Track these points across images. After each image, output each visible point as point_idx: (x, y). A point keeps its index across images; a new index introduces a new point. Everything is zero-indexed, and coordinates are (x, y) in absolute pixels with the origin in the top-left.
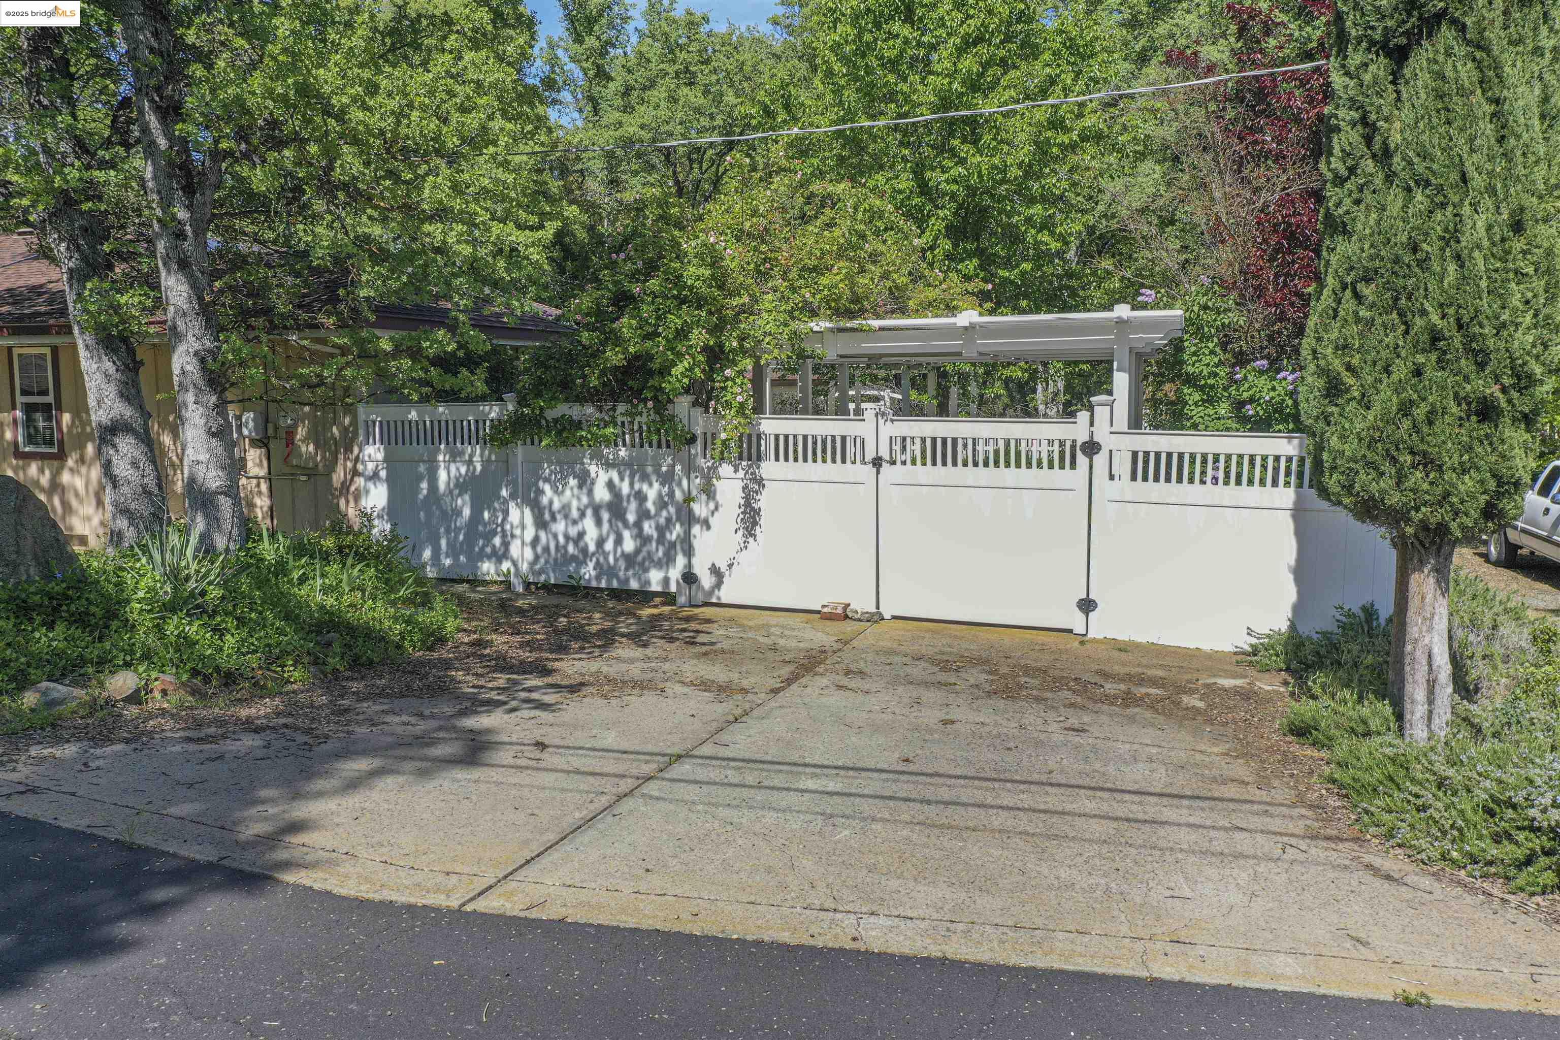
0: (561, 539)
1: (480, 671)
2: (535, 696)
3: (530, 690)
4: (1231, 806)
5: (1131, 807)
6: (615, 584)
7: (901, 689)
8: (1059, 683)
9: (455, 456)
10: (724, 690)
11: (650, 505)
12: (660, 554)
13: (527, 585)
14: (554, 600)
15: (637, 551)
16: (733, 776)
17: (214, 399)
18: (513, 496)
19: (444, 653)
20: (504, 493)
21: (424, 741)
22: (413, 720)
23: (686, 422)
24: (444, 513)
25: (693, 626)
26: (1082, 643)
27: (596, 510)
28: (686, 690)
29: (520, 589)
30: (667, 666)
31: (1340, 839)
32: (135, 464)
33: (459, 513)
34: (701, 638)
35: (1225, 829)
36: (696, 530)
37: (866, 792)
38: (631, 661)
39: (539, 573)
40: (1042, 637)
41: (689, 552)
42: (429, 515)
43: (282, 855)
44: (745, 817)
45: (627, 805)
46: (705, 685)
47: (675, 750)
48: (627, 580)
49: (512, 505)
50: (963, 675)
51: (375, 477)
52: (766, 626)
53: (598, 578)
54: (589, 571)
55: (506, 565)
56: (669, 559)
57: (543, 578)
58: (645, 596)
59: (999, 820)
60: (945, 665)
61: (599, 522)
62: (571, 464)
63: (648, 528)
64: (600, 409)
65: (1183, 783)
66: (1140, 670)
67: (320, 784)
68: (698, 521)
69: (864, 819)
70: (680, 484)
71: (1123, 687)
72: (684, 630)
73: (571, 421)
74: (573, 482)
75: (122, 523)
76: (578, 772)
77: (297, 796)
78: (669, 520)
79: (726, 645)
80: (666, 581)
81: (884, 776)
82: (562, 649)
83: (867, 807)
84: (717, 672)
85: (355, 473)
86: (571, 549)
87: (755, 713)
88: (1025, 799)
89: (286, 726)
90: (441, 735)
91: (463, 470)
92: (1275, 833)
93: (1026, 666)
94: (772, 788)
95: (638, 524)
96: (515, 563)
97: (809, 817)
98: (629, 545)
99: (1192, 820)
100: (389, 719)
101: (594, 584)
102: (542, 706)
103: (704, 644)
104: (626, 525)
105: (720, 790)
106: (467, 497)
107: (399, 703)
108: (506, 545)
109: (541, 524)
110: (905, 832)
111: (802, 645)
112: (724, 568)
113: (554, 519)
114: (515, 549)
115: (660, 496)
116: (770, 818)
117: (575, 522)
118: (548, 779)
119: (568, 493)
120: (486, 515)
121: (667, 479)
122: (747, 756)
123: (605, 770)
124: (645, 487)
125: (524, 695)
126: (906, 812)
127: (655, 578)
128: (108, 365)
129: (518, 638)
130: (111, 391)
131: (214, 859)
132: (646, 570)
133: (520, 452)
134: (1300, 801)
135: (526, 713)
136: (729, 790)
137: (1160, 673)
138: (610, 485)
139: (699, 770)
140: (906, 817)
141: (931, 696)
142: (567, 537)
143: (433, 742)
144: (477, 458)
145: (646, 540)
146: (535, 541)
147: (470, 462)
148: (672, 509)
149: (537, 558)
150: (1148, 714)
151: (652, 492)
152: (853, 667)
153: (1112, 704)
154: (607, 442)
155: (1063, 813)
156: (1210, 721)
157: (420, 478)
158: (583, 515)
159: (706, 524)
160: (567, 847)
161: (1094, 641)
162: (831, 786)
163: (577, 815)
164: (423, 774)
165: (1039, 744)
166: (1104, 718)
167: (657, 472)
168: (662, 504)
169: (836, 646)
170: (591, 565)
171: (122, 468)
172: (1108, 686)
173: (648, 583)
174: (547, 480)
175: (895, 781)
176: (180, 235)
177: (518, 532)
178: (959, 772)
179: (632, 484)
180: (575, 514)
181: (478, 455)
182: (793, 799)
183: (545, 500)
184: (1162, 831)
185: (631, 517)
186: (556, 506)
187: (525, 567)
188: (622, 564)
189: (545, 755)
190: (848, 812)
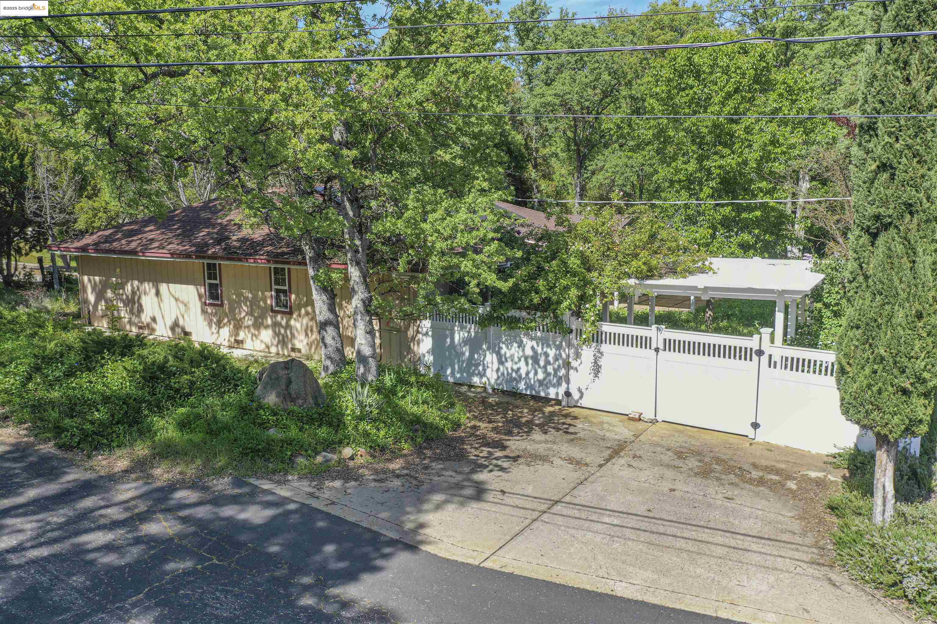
0: (510, 371)
1: (477, 446)
2: (499, 463)
3: (497, 459)
4: (783, 544)
5: (738, 542)
6: (534, 393)
7: (656, 468)
8: (729, 470)
9: (462, 328)
10: (578, 463)
11: (551, 359)
12: (555, 381)
13: (494, 389)
14: (506, 399)
15: (544, 379)
16: (576, 513)
17: (368, 318)
18: (488, 349)
19: (460, 433)
20: (484, 347)
21: (459, 486)
22: (453, 474)
23: (568, 323)
24: (457, 353)
25: (569, 421)
26: (751, 444)
27: (526, 359)
28: (562, 463)
29: (490, 391)
30: (555, 447)
31: (823, 565)
32: (333, 338)
33: (464, 354)
34: (571, 430)
35: (775, 556)
36: (571, 372)
37: (629, 525)
38: (540, 442)
39: (499, 385)
40: (732, 439)
41: (568, 382)
42: (450, 354)
43: (419, 538)
44: (579, 534)
45: (536, 525)
46: (570, 460)
47: (556, 498)
48: (539, 392)
49: (488, 353)
50: (686, 462)
51: (426, 334)
52: (602, 423)
53: (526, 389)
54: (522, 386)
55: (484, 380)
56: (559, 384)
57: (501, 387)
58: (547, 400)
59: (681, 543)
60: (680, 455)
61: (527, 364)
62: (515, 337)
63: (550, 369)
64: (529, 314)
65: (767, 531)
66: (773, 463)
67: (426, 507)
68: (572, 368)
69: (625, 539)
70: (564, 351)
71: (761, 474)
72: (564, 423)
73: (515, 318)
74: (515, 345)
75: (328, 363)
76: (517, 507)
77: (420, 511)
78: (559, 366)
79: (581, 435)
80: (557, 394)
81: (639, 518)
82: (509, 433)
83: (628, 533)
84: (576, 452)
85: (418, 332)
86: (514, 375)
87: (590, 479)
88: (694, 535)
89: (407, 475)
90: (466, 483)
91: (466, 335)
92: (795, 560)
93: (718, 458)
94: (592, 521)
95: (545, 367)
96: (488, 379)
97: (604, 536)
98: (541, 376)
99: (762, 550)
100: (444, 473)
101: (524, 392)
102: (502, 469)
103: (572, 433)
104: (540, 367)
105: (572, 521)
106: (467, 347)
107: (447, 463)
108: (484, 370)
109: (501, 362)
110: (640, 547)
111: (616, 437)
112: (583, 391)
113: (506, 361)
114: (488, 372)
115: (556, 355)
116: (589, 535)
117: (516, 363)
118: (506, 509)
119: (513, 349)
120: (476, 356)
121: (559, 347)
122: (584, 503)
123: (527, 506)
124: (549, 351)
125: (495, 462)
126: (644, 536)
127: (552, 393)
128: (324, 298)
129: (491, 425)
130: (325, 308)
131: (398, 538)
132: (548, 388)
133: (492, 330)
134: (816, 545)
135: (496, 473)
136: (574, 520)
137: (783, 466)
138: (533, 348)
139: (564, 510)
140: (642, 539)
141: (670, 474)
142: (512, 370)
143: (463, 487)
144: (472, 330)
145: (548, 374)
146: (498, 370)
147: (469, 332)
148: (561, 362)
149: (498, 377)
150: (767, 491)
151: (552, 353)
152: (638, 453)
153: (752, 484)
154: (532, 329)
155: (708, 543)
156: (794, 498)
157: (446, 337)
158: (520, 360)
159: (576, 369)
160: (513, 543)
161: (758, 443)
162: (616, 522)
163: (517, 528)
164: (462, 504)
165: (710, 505)
166: (744, 492)
167: (554, 343)
168: (556, 359)
169: (633, 438)
170: (523, 383)
171: (329, 340)
172: (754, 473)
173: (549, 394)
174: (503, 343)
175: (642, 521)
176: (357, 251)
177: (490, 365)
178: (670, 518)
179: (542, 349)
180: (516, 359)
181: (473, 329)
182: (599, 526)
183: (503, 352)
184: (747, 554)
185: (542, 363)
186: (508, 355)
187: (493, 381)
188: (537, 384)
189: (505, 498)
190: (620, 535)
